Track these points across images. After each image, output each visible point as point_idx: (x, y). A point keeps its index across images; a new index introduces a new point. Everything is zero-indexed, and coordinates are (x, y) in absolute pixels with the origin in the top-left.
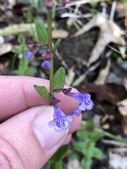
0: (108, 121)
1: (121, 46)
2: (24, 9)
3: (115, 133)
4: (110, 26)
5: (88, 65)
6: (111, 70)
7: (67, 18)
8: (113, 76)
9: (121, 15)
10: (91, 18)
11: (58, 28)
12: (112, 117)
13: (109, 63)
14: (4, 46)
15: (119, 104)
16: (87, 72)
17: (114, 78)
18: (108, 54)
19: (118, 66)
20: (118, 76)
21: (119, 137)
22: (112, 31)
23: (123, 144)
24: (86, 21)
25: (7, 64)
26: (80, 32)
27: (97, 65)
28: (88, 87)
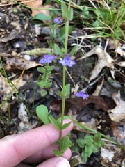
0: (101, 124)
1: (112, 70)
2: (46, 38)
4: (105, 55)
5: (89, 81)
6: (104, 86)
8: (104, 90)
9: (111, 48)
10: (92, 48)
12: (104, 121)
13: (103, 81)
14: (31, 63)
15: (109, 111)
16: (88, 86)
17: (105, 92)
18: (103, 75)
19: (109, 83)
20: (108, 90)
21: (108, 136)
22: (106, 59)
24: (88, 50)
25: (31, 75)
26: (84, 57)
27: (95, 82)
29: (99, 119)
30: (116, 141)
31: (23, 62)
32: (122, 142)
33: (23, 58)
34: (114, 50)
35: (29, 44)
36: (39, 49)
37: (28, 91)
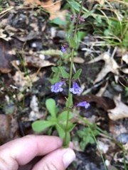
0: (100, 121)
1: (116, 75)
2: (61, 41)
3: (103, 129)
4: (111, 62)
5: (94, 83)
6: (107, 89)
7: (85, 51)
8: (107, 92)
9: (119, 55)
10: (100, 54)
11: (78, 56)
12: (103, 119)
13: (107, 84)
14: (45, 62)
15: (108, 111)
16: (92, 88)
17: (108, 94)
18: (107, 79)
19: (112, 87)
20: (110, 93)
21: (105, 132)
22: (112, 65)
23: (107, 136)
24: (96, 55)
25: (44, 73)
26: (92, 61)
27: (100, 84)
28: (92, 98)
29: (99, 116)
30: (112, 137)
31: (38, 60)
32: (117, 138)
33: (38, 57)
34: (121, 57)
35: (45, 45)
36: (53, 51)
37: (40, 86)
